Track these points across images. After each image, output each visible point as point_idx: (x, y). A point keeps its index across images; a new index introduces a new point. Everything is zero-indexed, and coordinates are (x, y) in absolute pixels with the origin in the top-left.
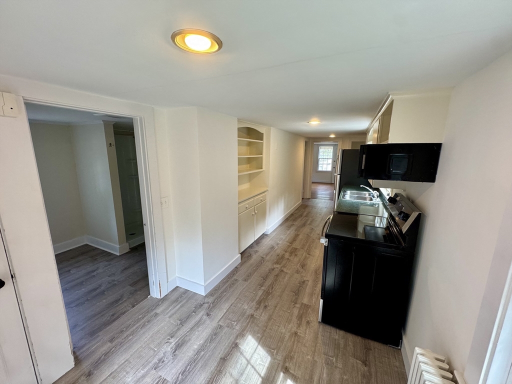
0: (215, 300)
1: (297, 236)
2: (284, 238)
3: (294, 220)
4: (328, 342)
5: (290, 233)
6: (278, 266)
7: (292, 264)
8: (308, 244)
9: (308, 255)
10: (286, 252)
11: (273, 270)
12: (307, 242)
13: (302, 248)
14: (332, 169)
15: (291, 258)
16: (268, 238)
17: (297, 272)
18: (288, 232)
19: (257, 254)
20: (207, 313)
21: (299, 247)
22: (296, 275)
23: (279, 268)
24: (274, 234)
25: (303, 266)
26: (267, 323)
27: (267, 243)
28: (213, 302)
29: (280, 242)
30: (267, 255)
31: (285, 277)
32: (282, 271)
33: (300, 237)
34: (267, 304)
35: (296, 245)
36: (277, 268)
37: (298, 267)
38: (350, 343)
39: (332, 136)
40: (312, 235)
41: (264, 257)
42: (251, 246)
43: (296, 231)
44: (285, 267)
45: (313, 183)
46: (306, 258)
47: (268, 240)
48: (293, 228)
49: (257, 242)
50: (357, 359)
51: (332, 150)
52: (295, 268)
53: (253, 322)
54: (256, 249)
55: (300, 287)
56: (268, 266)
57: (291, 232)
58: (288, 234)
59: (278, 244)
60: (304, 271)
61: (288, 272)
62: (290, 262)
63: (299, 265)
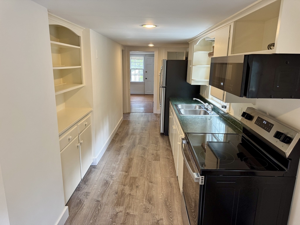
1: (130, 160)
2: (117, 167)
3: (122, 140)
5: (122, 159)
6: (121, 208)
7: (137, 201)
8: (146, 170)
9: (150, 184)
10: (124, 185)
11: (116, 215)
12: (144, 166)
13: (141, 176)
14: (144, 80)
15: (133, 192)
16: (96, 170)
17: (146, 210)
18: (120, 157)
19: (90, 197)
21: (137, 176)
22: (147, 216)
23: (124, 212)
24: (103, 163)
25: (150, 200)
27: (97, 177)
29: (114, 174)
30: (102, 195)
31: (134, 222)
32: (128, 214)
33: (135, 161)
35: (134, 172)
36: (121, 212)
37: (145, 203)
39: (151, 45)
40: (146, 156)
41: (100, 199)
42: (78, 189)
43: (127, 154)
44: (130, 207)
45: (131, 95)
46: (149, 189)
47: (98, 174)
48: (124, 151)
49: (85, 180)
51: (143, 60)
52: (141, 205)
54: (85, 191)
56: (108, 211)
57: (123, 157)
58: (119, 160)
59: (112, 177)
60: (153, 208)
61: (136, 213)
62: (133, 198)
63: (144, 200)
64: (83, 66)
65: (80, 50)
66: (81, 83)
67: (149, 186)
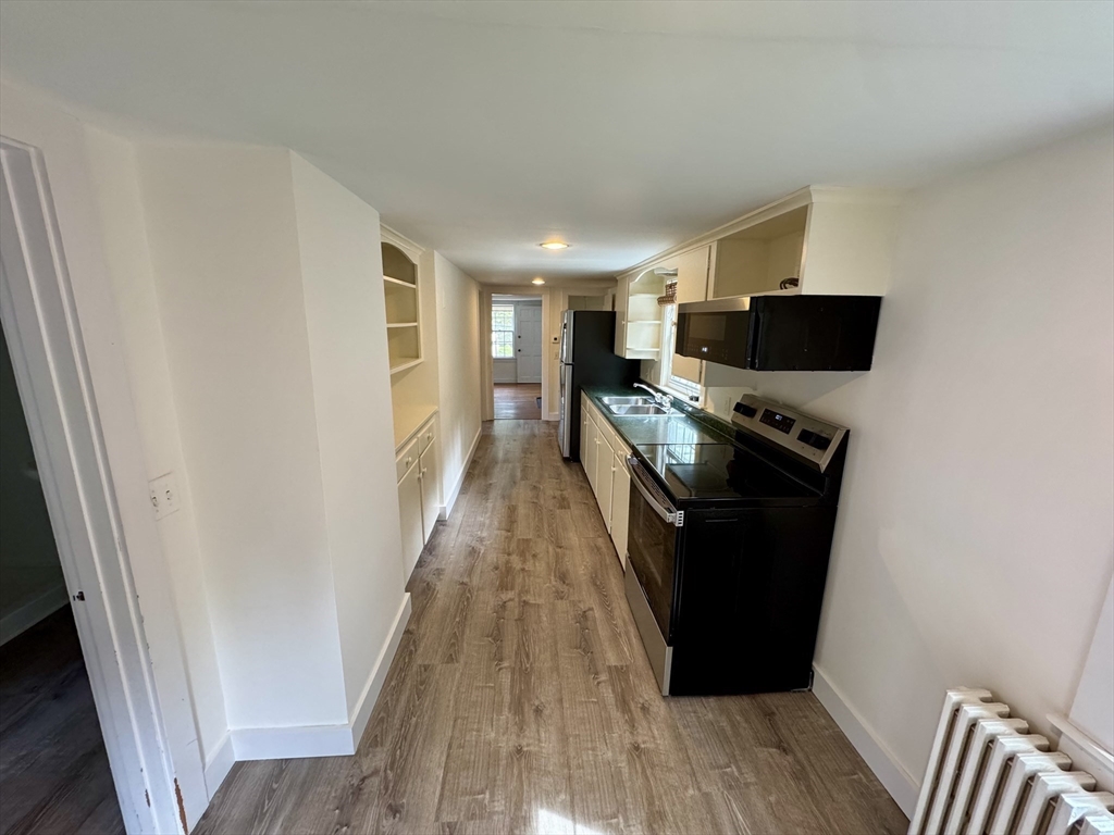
0: (394, 755)
1: (512, 510)
2: (487, 522)
3: (486, 473)
4: (702, 736)
5: (494, 507)
6: (510, 594)
7: (538, 580)
8: (546, 526)
9: (559, 550)
10: (509, 554)
11: (504, 606)
12: (541, 520)
13: (539, 536)
14: (515, 353)
15: (529, 566)
16: (448, 529)
17: (560, 596)
18: (490, 505)
19: (446, 577)
20: (390, 807)
21: (530, 537)
22: (562, 605)
23: (517, 599)
24: (459, 517)
25: (563, 577)
26: (564, 753)
27: (453, 542)
28: (393, 763)
29: (485, 534)
30: (470, 571)
31: (539, 617)
32: (526, 603)
33: (522, 511)
34: (537, 703)
35: (523, 530)
36: (511, 600)
37: (554, 583)
38: (738, 718)
39: (538, 282)
40: (542, 501)
41: (466, 580)
42: (420, 564)
43: (503, 497)
44: (527, 592)
45: (496, 384)
46: (558, 559)
47: (454, 535)
48: (495, 494)
49: (430, 548)
50: (766, 746)
51: (512, 313)
52: (548, 587)
53: (530, 770)
54: (435, 566)
55: (583, 629)
56: (486, 602)
57: (495, 502)
58: (490, 510)
59: (481, 540)
60: (571, 590)
61: (541, 601)
62: (529, 576)
63: (552, 578)
64: (421, 324)
65: (414, 291)
66: (417, 357)
67: (557, 554)
